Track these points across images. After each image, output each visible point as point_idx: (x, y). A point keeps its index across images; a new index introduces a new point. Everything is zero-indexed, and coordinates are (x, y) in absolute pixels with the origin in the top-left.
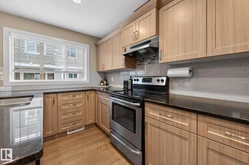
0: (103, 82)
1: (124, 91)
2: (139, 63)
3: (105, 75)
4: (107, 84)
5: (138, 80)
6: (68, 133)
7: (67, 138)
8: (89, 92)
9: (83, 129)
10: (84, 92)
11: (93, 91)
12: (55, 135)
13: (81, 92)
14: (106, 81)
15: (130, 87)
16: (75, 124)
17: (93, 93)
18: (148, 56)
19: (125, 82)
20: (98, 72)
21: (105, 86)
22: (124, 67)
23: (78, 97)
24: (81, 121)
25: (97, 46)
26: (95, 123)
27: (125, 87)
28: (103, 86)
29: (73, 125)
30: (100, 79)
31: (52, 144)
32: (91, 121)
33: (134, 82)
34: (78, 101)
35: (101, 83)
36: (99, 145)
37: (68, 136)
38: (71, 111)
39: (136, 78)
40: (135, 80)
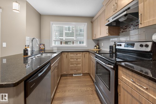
0: (96, 47)
1: (110, 53)
2: (122, 30)
3: (98, 42)
4: (99, 48)
5: (120, 45)
6: (74, 75)
7: (73, 78)
8: (85, 53)
9: (82, 75)
10: (82, 52)
11: (87, 52)
12: (67, 75)
13: (80, 52)
14: (99, 46)
15: (114, 51)
16: (77, 71)
17: (88, 53)
18: (131, 23)
19: (110, 47)
20: (93, 40)
21: (98, 49)
22: (108, 35)
23: (78, 55)
24: (80, 70)
25: (92, 22)
26: (89, 73)
27: (110, 51)
28: (96, 49)
29: (76, 71)
30: (95, 44)
31: (66, 79)
32: (86, 72)
33: (117, 47)
34: (79, 57)
35: (95, 47)
36: (88, 89)
37: (73, 77)
38: (75, 63)
39: (119, 44)
40: (118, 45)
